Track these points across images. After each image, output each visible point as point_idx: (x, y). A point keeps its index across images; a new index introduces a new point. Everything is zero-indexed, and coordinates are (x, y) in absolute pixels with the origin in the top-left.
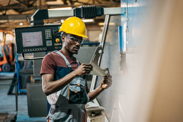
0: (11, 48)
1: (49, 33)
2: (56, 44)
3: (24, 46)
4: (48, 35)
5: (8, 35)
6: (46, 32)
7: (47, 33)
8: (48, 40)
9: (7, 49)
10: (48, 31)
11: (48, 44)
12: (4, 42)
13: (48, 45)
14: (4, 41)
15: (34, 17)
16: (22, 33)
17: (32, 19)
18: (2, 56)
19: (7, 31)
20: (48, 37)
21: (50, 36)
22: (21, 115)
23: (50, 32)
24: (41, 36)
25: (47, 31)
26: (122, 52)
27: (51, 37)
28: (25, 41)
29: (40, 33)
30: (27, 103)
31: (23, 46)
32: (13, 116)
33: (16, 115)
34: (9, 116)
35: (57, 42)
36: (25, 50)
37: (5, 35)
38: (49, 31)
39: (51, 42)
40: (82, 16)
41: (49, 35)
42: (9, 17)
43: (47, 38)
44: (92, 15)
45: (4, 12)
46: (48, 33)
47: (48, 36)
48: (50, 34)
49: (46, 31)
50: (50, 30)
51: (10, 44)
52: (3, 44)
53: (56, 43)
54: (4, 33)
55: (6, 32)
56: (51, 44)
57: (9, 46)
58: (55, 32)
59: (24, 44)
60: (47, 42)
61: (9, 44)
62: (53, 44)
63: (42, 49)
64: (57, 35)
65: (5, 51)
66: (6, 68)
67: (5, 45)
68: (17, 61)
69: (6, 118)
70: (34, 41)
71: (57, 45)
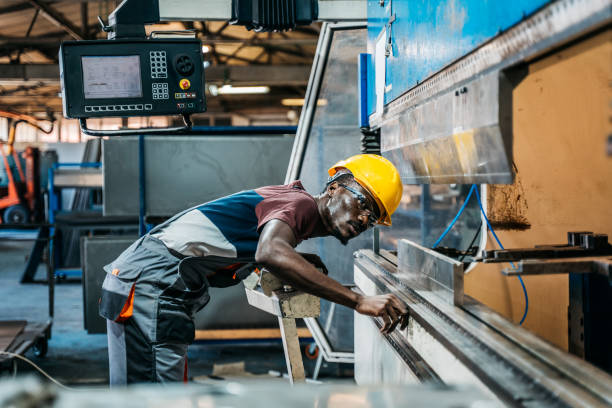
0: (30, 161)
1: (161, 62)
2: (179, 96)
3: (87, 97)
4: (156, 67)
5: (21, 127)
6: (151, 57)
7: (156, 62)
8: (157, 81)
9: (18, 165)
10: (158, 54)
11: (158, 94)
12: (12, 145)
13: (156, 95)
14: (10, 140)
15: (119, 15)
16: (83, 59)
17: (112, 22)
18: (3, 182)
19: (19, 114)
20: (157, 73)
21: (164, 70)
22: (62, 332)
23: (163, 59)
24: (137, 70)
25: (156, 57)
26: (369, 128)
27: (166, 72)
28: (91, 82)
29: (136, 59)
30: (81, 304)
31: (83, 94)
32: (41, 330)
33: (50, 326)
34: (28, 329)
35: (182, 87)
36: (89, 109)
37: (15, 126)
38: (161, 57)
39: (165, 87)
40: (255, 21)
41: (162, 67)
42: (29, 71)
43: (155, 75)
44: (285, 19)
45: (14, 57)
46: (159, 61)
47: (159, 70)
48: (164, 65)
49: (153, 55)
50: (163, 54)
51: (29, 151)
52: (7, 149)
53: (180, 91)
54: (10, 120)
55: (16, 118)
56: (165, 95)
57: (24, 156)
58: (179, 60)
59: (87, 89)
60: (155, 87)
61: (25, 151)
62: (172, 93)
63: (140, 107)
64: (183, 67)
65: (13, 169)
66: (16, 218)
67: (12, 152)
68: (49, 187)
69: (21, 333)
70: (116, 84)
71: (184, 96)
